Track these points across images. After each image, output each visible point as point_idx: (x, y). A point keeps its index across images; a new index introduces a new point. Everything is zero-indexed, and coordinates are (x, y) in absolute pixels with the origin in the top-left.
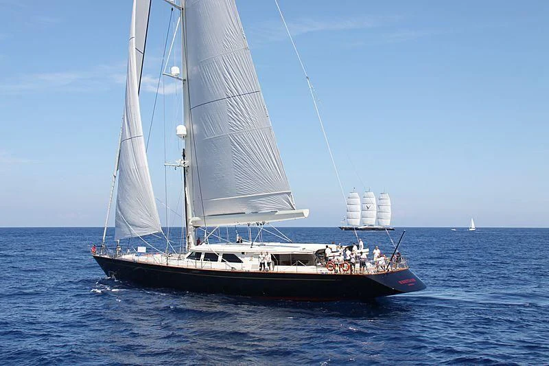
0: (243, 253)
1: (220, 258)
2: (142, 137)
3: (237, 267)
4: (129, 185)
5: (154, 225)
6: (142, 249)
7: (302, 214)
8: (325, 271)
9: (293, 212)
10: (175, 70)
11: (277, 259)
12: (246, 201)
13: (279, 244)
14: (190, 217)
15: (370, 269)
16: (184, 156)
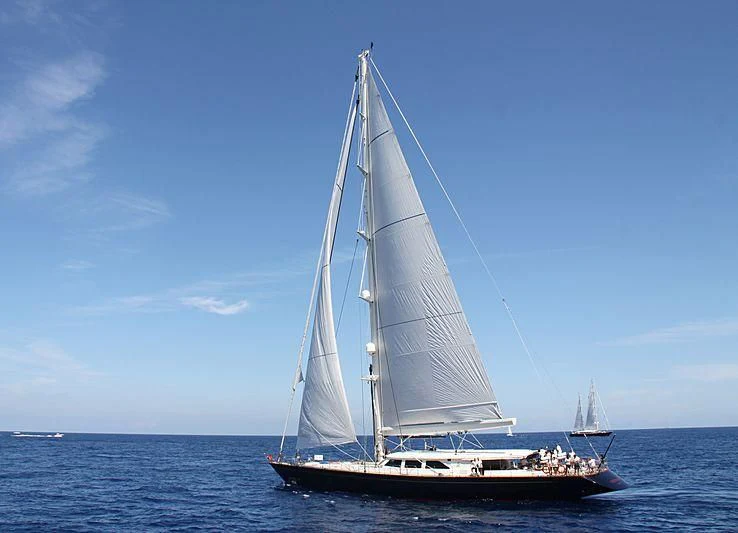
0: (449, 460)
1: (424, 465)
2: (337, 355)
3: (445, 473)
4: (322, 398)
5: (349, 434)
6: (319, 457)
7: (511, 423)
8: (540, 474)
9: (500, 420)
10: (366, 294)
11: (489, 465)
12: (447, 412)
13: (472, 450)
14: (379, 427)
15: (583, 472)
16: (371, 371)
